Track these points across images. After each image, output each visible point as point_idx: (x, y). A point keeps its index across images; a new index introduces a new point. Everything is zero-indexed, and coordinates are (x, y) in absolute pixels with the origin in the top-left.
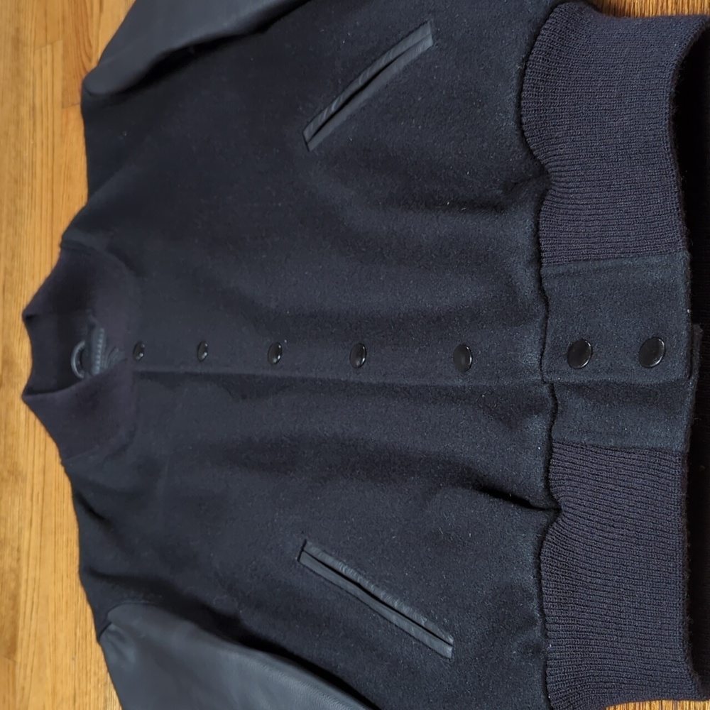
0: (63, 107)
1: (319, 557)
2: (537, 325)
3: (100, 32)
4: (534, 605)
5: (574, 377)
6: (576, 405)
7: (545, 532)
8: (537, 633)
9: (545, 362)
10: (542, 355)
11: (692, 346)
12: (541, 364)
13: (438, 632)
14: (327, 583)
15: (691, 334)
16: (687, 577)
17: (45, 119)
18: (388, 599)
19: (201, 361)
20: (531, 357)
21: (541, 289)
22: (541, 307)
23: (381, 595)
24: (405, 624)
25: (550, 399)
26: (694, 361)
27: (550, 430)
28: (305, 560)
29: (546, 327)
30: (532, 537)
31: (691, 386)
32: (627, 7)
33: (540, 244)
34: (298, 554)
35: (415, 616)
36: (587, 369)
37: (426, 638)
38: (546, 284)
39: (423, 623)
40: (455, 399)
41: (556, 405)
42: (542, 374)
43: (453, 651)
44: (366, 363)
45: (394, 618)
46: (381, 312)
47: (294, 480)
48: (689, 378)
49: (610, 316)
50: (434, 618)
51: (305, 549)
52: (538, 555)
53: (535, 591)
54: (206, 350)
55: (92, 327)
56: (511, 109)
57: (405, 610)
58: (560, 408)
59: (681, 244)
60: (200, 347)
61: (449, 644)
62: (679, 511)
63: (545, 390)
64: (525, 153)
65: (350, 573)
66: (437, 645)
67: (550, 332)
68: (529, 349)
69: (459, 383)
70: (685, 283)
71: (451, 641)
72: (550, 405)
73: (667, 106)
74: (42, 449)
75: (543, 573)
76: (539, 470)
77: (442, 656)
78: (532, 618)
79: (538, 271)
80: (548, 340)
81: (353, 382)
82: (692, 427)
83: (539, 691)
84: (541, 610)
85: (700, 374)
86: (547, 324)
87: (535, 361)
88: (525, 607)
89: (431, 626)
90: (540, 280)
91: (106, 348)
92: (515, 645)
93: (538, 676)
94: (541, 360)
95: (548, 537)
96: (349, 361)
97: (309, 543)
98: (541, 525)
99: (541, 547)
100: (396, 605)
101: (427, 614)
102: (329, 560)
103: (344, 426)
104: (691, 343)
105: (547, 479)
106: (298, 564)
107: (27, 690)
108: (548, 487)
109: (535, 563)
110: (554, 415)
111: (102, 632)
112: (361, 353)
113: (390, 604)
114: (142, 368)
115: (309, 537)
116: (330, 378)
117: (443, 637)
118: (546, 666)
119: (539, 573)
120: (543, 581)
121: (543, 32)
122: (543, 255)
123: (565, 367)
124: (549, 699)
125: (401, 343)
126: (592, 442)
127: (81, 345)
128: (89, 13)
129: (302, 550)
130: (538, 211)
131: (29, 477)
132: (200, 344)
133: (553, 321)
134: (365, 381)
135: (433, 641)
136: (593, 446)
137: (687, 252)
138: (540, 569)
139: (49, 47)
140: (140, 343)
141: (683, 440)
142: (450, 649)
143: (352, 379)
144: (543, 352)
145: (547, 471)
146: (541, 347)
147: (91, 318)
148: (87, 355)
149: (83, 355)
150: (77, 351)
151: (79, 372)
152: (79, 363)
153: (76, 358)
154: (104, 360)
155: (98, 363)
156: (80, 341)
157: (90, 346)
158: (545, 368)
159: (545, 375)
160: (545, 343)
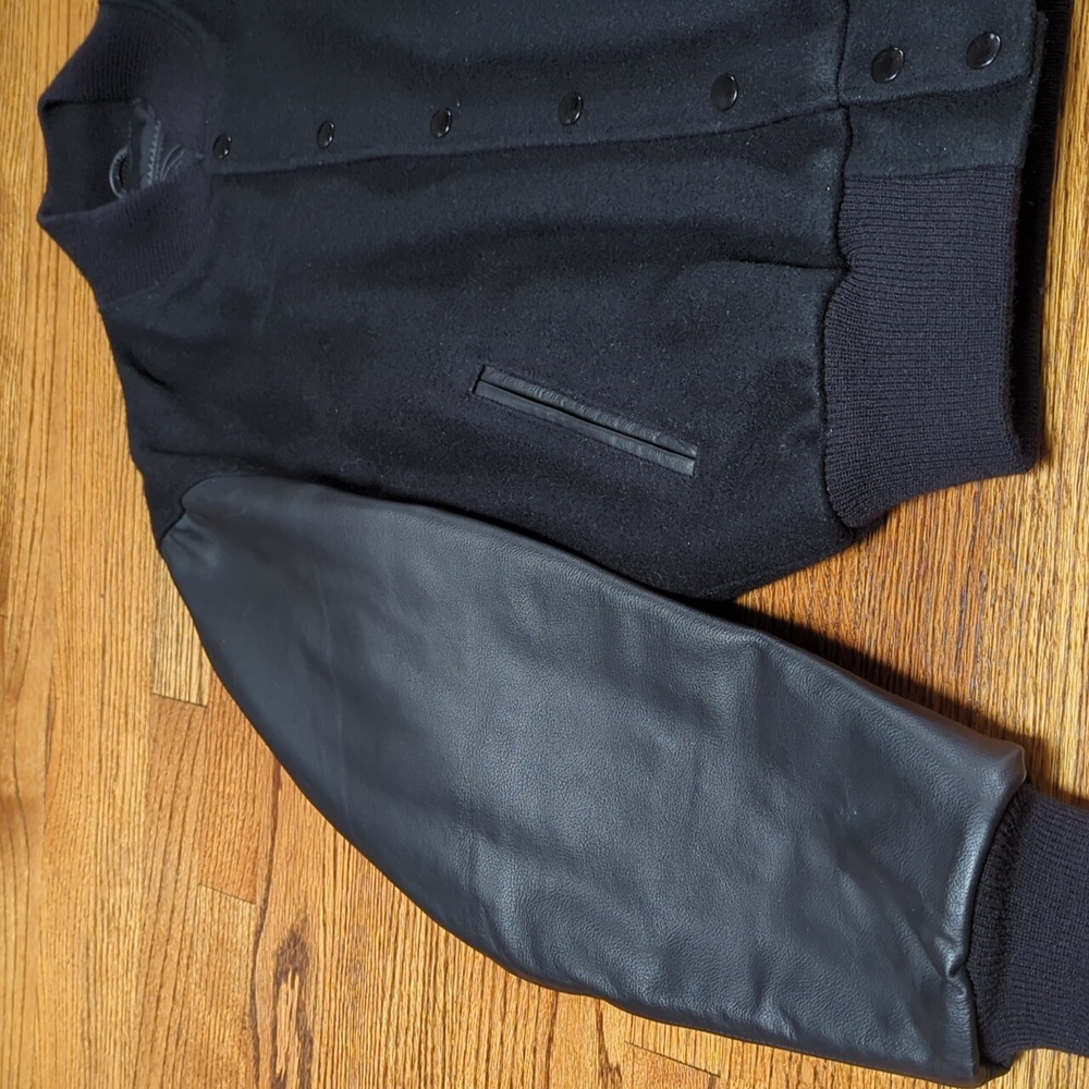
1: (504, 384)
2: (835, 29)
4: (814, 381)
5: (881, 93)
6: (881, 130)
7: (831, 292)
8: (813, 418)
9: (843, 76)
10: (839, 67)
11: (1035, 36)
12: (837, 78)
13: (675, 445)
14: (515, 413)
15: (1035, 20)
16: (1011, 322)
18: (605, 419)
19: (323, 148)
20: (824, 71)
22: (839, 7)
23: (595, 415)
24: (629, 445)
25: (843, 129)
26: (1037, 55)
27: (843, 166)
28: (484, 391)
29: (846, 33)
30: (816, 297)
31: (1032, 83)
34: (474, 383)
35: (643, 434)
36: (895, 82)
37: (659, 457)
39: (654, 439)
41: (851, 137)
42: (838, 93)
43: (695, 465)
44: (581, 120)
45: (613, 440)
46: (611, 42)
47: (465, 292)
48: (1030, 76)
49: (931, 10)
50: (672, 428)
51: (483, 378)
52: (822, 319)
53: (815, 363)
54: (331, 133)
55: (140, 125)
57: (629, 428)
58: (855, 139)
60: (324, 130)
61: (693, 458)
62: (1007, 241)
63: (838, 116)
65: (549, 396)
66: (674, 462)
67: (851, 39)
68: (822, 60)
69: (717, 126)
71: (694, 453)
72: (844, 134)
74: (51, 311)
75: (827, 341)
76: (826, 217)
77: (680, 474)
78: (810, 399)
80: (848, 49)
81: (563, 145)
82: (1029, 137)
83: (814, 484)
84: (822, 387)
86: (846, 28)
87: (831, 75)
88: (801, 387)
89: (665, 441)
91: (163, 154)
92: (784, 437)
93: (815, 464)
94: (838, 74)
95: (835, 298)
96: (556, 119)
97: (488, 368)
98: (827, 283)
99: (826, 309)
100: (616, 425)
101: (663, 426)
102: (520, 385)
103: (549, 203)
104: (1035, 32)
105: (836, 228)
106: (473, 396)
107: (23, 652)
108: (836, 237)
109: (819, 327)
110: (848, 149)
111: (164, 535)
112: (576, 105)
113: (608, 424)
114: (225, 169)
115: (490, 360)
116: (528, 145)
117: (683, 449)
118: (824, 455)
119: (822, 340)
120: (826, 351)
123: (869, 82)
124: (827, 493)
125: (634, 85)
126: (898, 173)
127: (123, 152)
129: (479, 379)
131: (29, 353)
132: (322, 125)
133: (856, 23)
134: (580, 141)
135: (667, 457)
136: (900, 178)
138: (823, 335)
140: (223, 136)
141: (1018, 152)
142: (692, 464)
143: (560, 141)
144: (841, 64)
145: (837, 217)
146: (838, 57)
147: (141, 113)
148: (131, 167)
149: (124, 168)
150: (115, 161)
151: (119, 191)
152: (118, 178)
153: (115, 170)
154: (160, 169)
155: (150, 174)
156: (121, 147)
157: (137, 152)
158: (842, 84)
159: (842, 94)
160: (843, 53)
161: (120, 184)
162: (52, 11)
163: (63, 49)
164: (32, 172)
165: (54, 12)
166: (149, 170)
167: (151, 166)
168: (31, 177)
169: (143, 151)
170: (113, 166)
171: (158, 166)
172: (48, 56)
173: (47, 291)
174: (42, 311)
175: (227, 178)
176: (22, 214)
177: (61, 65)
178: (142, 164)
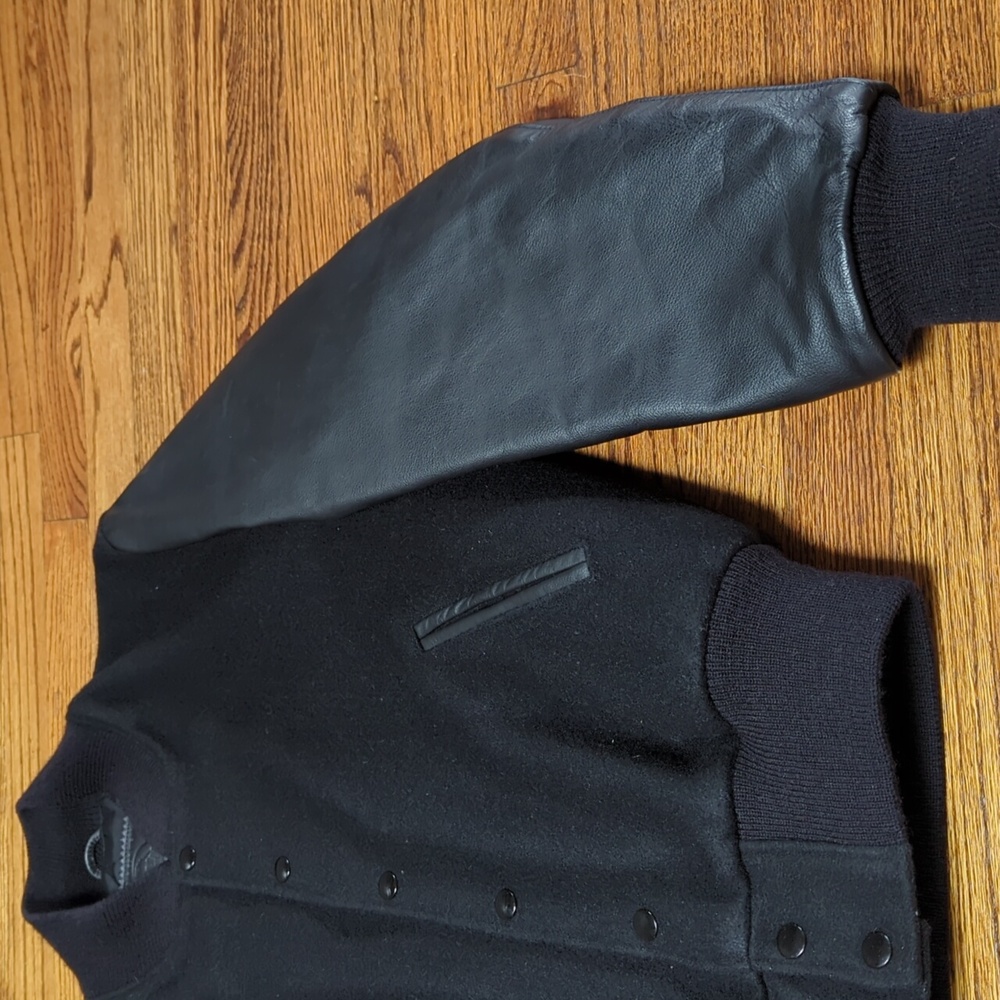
0: (44, 520)
2: (740, 906)
3: (97, 435)
5: (788, 968)
9: (753, 949)
10: (748, 942)
11: (922, 947)
12: (748, 950)
17: (17, 532)
19: (282, 882)
20: (736, 944)
21: (741, 864)
22: (742, 884)
25: (760, 987)
26: (925, 963)
29: (750, 908)
31: (925, 992)
32: (803, 530)
33: (736, 815)
36: (802, 959)
38: (745, 859)
40: (636, 968)
41: (766, 993)
42: (750, 963)
44: (518, 914)
48: (922, 983)
54: (288, 867)
55: (110, 816)
56: (696, 674)
59: (901, 835)
60: (280, 863)
63: (753, 977)
64: (712, 716)
67: (756, 914)
68: (733, 934)
69: (643, 952)
70: (910, 880)
72: (760, 993)
73: (876, 688)
79: (737, 846)
80: (754, 923)
81: (502, 936)
85: (933, 977)
86: (750, 904)
87: (742, 947)
90: (739, 855)
91: (133, 844)
94: (748, 947)
96: (493, 910)
104: (921, 944)
112: (511, 901)
114: (193, 882)
121: (723, 586)
122: (741, 826)
123: (776, 955)
125: (562, 896)
127: (97, 834)
128: (79, 408)
130: (730, 778)
132: (278, 859)
133: (759, 902)
134: (517, 936)
137: (908, 844)
139: (18, 439)
140: (189, 848)
143: (499, 932)
144: (749, 938)
146: (747, 932)
147: (109, 803)
148: (104, 849)
149: (97, 849)
150: (89, 844)
151: (94, 871)
152: (93, 859)
153: (89, 852)
154: (131, 859)
155: (123, 861)
156: (94, 831)
157: (108, 839)
158: (753, 954)
159: (753, 963)
160: (750, 927)
161: (95, 864)
162: (22, 688)
163: (34, 762)
164: (12, 831)
165: (23, 689)
166: (121, 858)
167: (123, 854)
168: (12, 836)
169: (115, 840)
170: (87, 849)
171: (129, 855)
172: (20, 728)
173: (33, 942)
174: (30, 961)
175: (195, 889)
176: (6, 866)
177: (34, 774)
178: (115, 851)
